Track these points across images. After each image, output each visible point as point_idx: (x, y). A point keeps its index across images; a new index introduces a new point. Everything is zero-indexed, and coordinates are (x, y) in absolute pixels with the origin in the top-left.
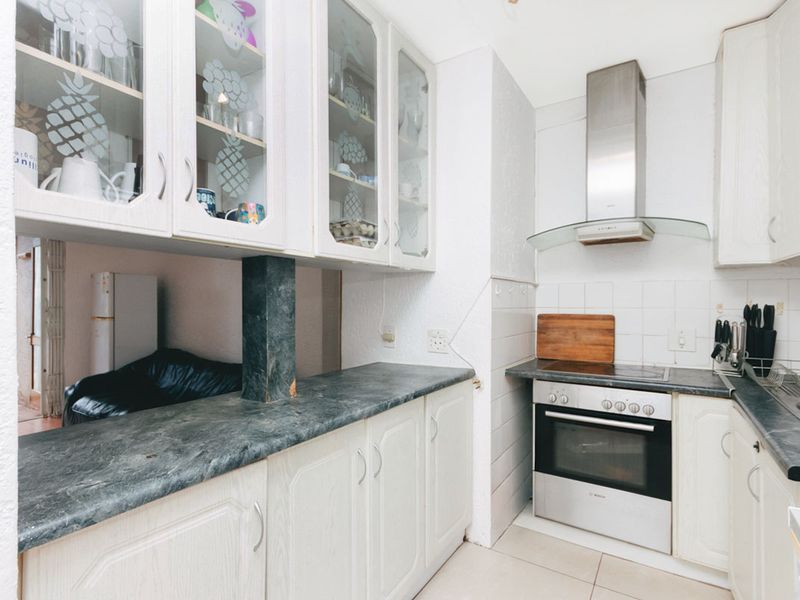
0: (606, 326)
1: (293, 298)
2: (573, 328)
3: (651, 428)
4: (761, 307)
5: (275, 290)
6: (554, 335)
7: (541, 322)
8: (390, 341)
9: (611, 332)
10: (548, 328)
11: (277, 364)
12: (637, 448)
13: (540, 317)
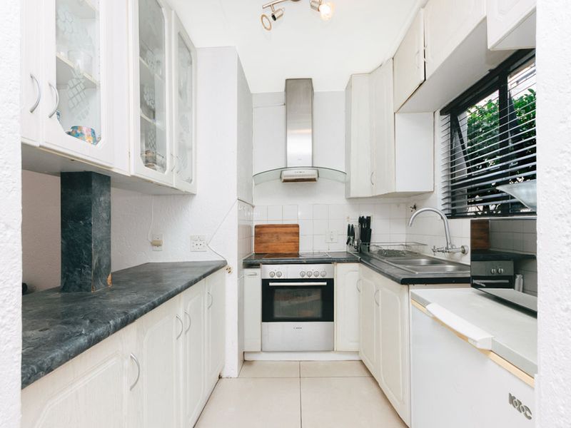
0: (294, 231)
1: (110, 207)
2: (276, 233)
3: (325, 284)
4: (365, 217)
5: (97, 199)
6: (265, 238)
7: (257, 230)
8: (159, 245)
9: (297, 234)
10: (261, 234)
11: (99, 260)
12: (317, 296)
13: (256, 227)
